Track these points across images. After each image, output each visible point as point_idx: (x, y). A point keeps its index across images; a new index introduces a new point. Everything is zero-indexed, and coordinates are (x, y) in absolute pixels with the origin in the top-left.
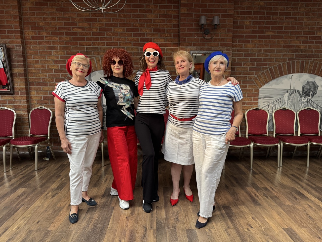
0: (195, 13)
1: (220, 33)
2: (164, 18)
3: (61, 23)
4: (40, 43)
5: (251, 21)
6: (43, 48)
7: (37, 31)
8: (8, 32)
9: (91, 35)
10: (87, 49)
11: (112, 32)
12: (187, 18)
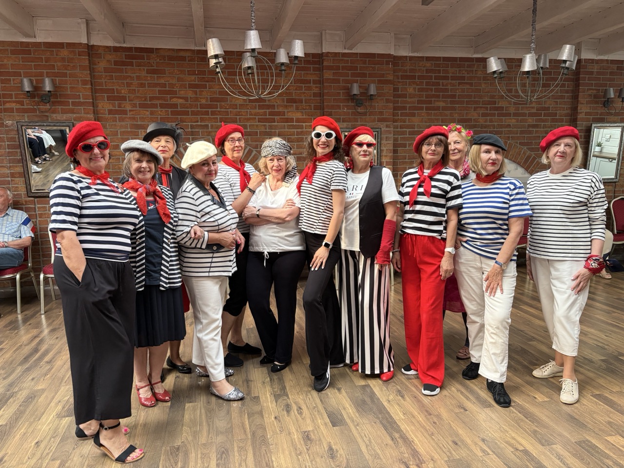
0: (343, 78)
1: (377, 104)
2: (300, 84)
3: (153, 90)
4: (121, 120)
5: (416, 88)
6: (126, 127)
7: (116, 102)
8: (74, 104)
9: (198, 108)
10: (192, 127)
11: (229, 103)
12: (332, 85)
